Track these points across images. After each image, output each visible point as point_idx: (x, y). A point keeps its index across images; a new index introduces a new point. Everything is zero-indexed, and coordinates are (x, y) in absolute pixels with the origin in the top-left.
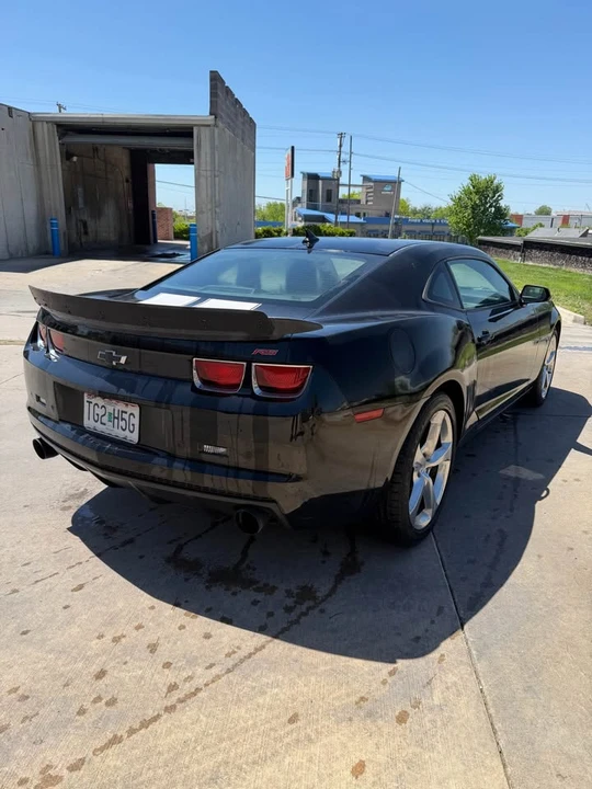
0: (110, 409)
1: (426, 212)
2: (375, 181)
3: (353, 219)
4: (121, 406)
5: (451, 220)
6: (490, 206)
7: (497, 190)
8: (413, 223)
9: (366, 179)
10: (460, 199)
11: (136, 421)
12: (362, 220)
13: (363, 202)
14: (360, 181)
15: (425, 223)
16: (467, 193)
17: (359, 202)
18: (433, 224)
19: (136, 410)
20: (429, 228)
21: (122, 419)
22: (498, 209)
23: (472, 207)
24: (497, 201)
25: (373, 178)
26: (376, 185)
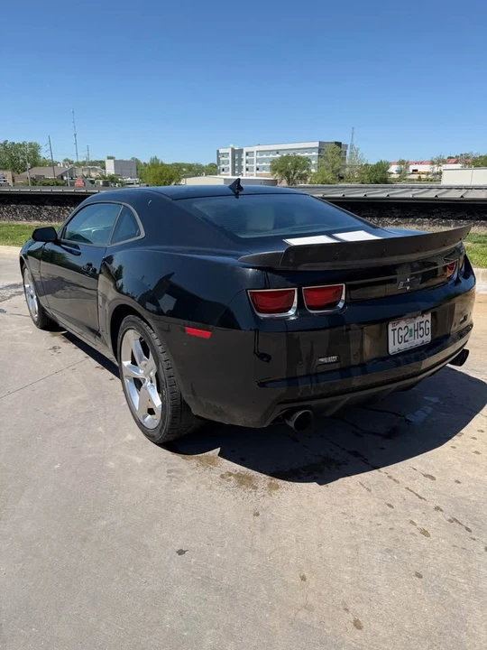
0: (411, 326)
4: (419, 318)
11: (430, 325)
19: (429, 316)
21: (420, 329)
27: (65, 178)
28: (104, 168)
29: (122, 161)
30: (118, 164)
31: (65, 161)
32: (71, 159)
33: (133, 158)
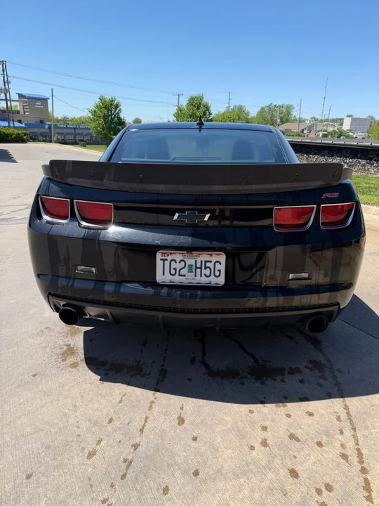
0: (190, 261)
1: (65, 120)
2: (29, 98)
3: (17, 124)
4: (204, 257)
5: (92, 125)
6: (115, 116)
7: (117, 106)
8: (61, 128)
9: (21, 96)
10: (95, 111)
11: (222, 267)
12: (24, 125)
13: (22, 112)
14: (16, 97)
15: (69, 128)
16: (98, 107)
17: (18, 112)
18: (75, 129)
19: (222, 258)
20: (73, 131)
21: (206, 268)
22: (119, 118)
23: (104, 117)
24: (118, 114)
25: (27, 96)
26: (30, 101)
27: (305, 132)
28: (342, 124)
29: (359, 119)
30: (354, 121)
31: (312, 118)
32: (317, 116)
33: (369, 117)
